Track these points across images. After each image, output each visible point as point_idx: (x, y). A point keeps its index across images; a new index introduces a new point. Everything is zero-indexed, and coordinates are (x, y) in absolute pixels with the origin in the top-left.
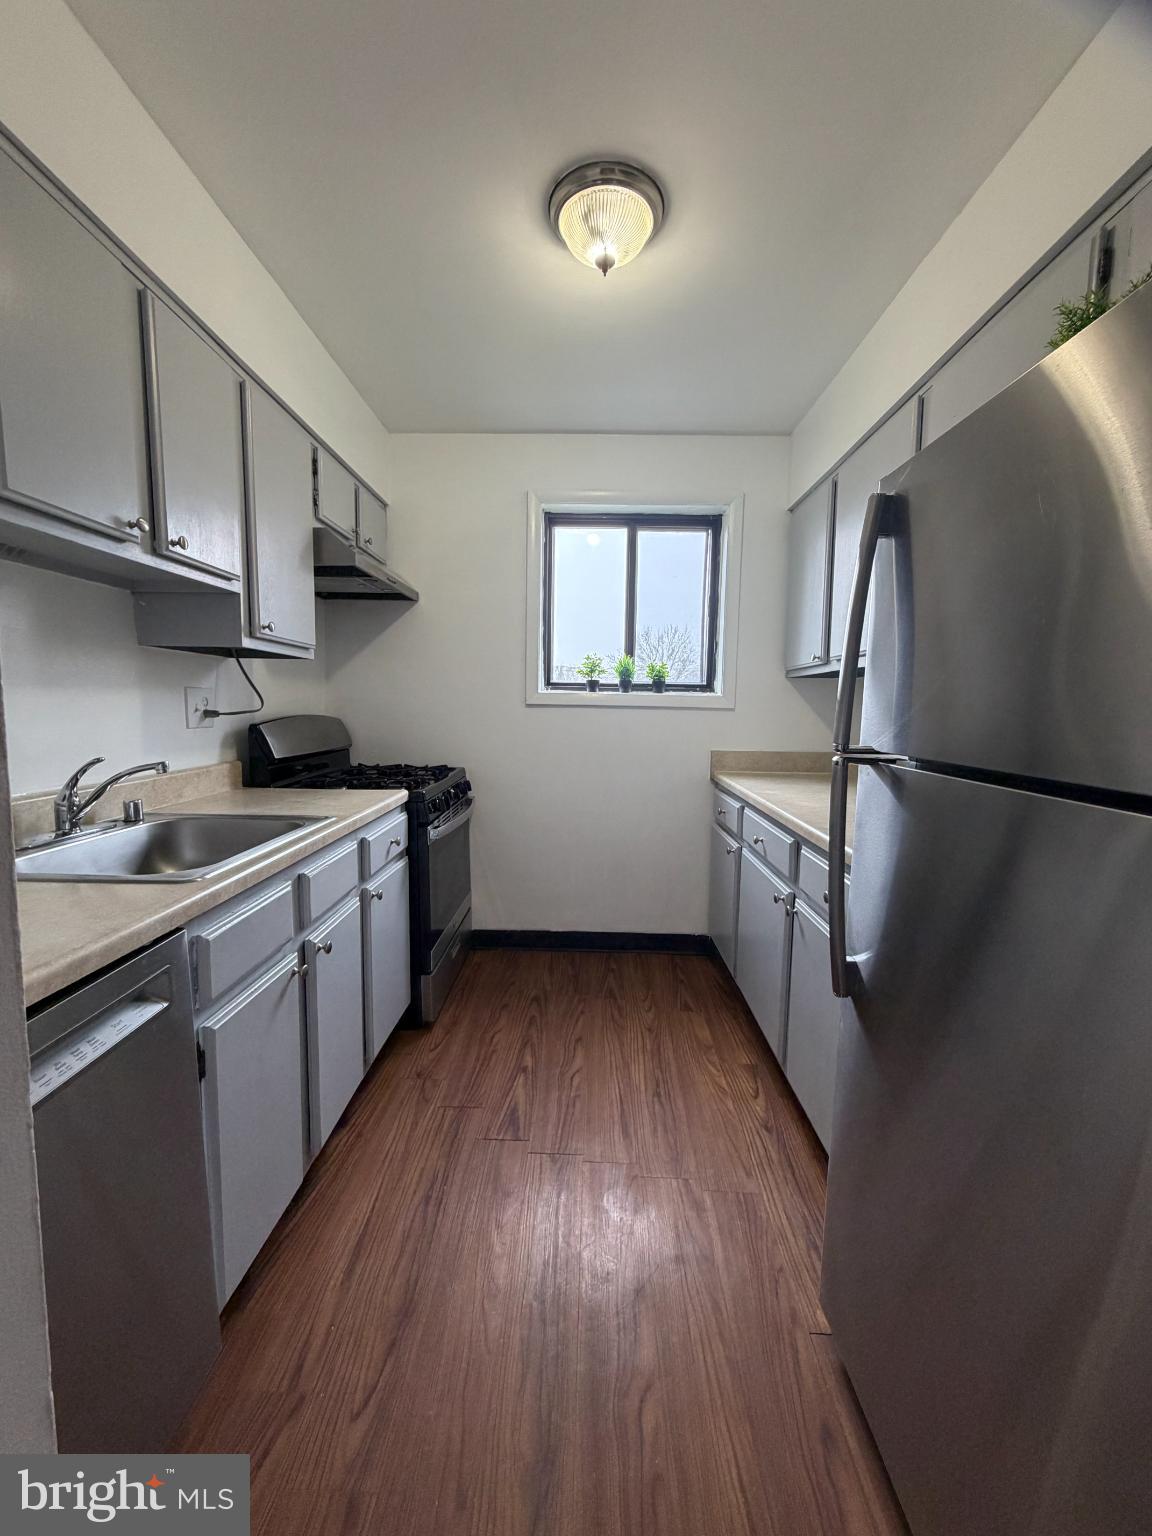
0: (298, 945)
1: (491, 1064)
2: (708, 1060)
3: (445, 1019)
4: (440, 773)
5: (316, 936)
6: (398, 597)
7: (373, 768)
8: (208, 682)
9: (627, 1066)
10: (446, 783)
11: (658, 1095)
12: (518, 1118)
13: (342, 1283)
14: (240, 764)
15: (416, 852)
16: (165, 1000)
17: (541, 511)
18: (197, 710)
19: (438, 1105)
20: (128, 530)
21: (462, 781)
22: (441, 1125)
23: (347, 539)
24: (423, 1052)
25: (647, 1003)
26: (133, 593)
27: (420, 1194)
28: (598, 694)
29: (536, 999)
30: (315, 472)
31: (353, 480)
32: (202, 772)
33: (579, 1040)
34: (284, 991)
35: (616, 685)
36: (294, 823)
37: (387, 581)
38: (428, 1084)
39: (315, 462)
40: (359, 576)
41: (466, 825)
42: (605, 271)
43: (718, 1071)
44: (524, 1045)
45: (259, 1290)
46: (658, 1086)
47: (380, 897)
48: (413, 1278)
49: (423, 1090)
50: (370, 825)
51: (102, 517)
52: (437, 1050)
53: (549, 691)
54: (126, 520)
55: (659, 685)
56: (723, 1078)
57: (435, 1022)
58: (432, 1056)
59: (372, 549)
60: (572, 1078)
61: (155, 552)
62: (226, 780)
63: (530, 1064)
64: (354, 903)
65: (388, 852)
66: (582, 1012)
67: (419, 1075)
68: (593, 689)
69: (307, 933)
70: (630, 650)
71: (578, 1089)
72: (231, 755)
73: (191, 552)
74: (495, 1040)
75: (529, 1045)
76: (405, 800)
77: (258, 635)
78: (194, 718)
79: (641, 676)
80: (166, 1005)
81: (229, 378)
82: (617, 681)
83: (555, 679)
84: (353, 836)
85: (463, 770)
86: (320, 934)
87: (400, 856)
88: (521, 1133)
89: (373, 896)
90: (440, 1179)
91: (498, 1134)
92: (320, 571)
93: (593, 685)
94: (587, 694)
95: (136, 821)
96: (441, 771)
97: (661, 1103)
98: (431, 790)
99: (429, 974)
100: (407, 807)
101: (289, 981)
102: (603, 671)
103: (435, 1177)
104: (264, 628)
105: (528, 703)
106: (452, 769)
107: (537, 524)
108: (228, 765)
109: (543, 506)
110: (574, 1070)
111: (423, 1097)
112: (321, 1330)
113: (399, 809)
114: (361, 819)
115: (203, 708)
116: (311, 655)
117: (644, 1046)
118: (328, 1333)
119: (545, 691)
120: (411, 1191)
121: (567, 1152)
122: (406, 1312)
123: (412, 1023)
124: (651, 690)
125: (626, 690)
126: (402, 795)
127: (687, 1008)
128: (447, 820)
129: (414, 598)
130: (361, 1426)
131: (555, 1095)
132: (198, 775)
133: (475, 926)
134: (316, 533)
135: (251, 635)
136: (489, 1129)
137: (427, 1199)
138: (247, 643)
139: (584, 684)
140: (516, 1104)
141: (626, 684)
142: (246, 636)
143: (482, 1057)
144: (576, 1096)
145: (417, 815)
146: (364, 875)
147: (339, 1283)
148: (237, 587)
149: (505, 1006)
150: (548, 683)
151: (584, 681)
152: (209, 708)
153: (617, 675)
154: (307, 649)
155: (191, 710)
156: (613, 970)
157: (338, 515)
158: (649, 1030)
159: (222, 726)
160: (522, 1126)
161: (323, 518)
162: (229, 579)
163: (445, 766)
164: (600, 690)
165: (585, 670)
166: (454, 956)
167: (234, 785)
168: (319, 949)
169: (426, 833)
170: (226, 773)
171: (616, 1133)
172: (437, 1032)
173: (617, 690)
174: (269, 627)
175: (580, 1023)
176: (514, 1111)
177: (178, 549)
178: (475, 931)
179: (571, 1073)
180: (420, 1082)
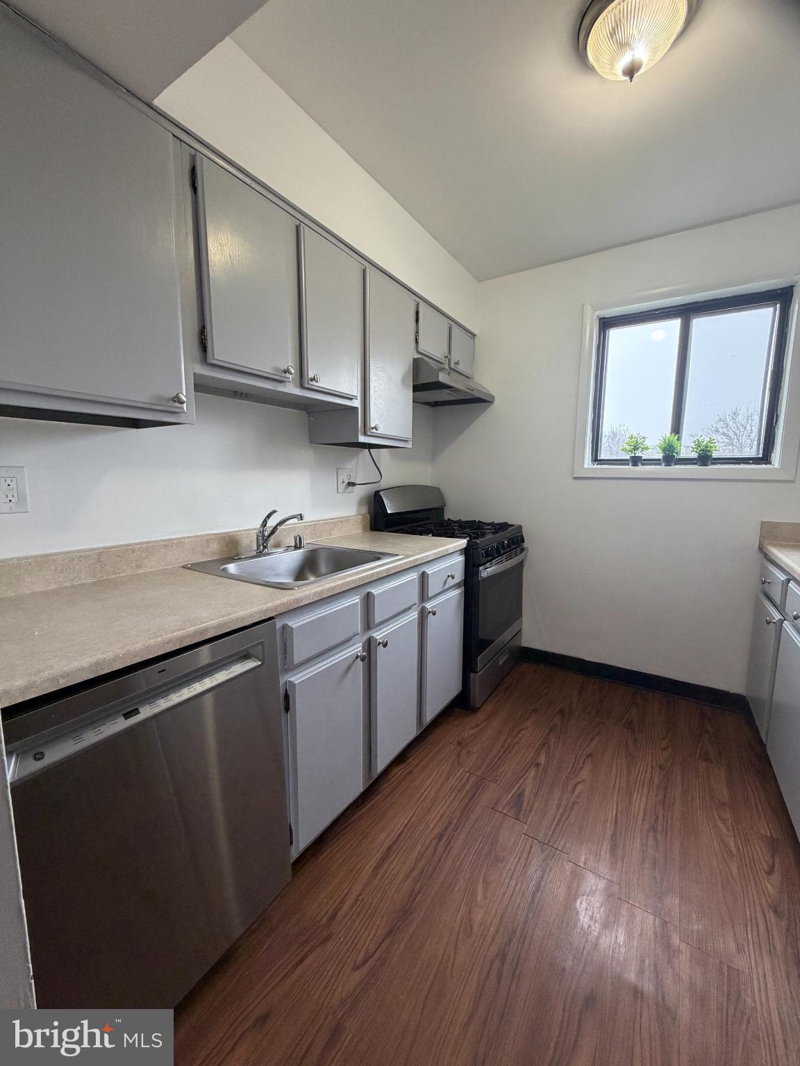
0: (365, 638)
1: (514, 751)
2: (718, 815)
3: (489, 707)
4: (499, 529)
5: (379, 635)
6: (478, 401)
7: (456, 522)
8: (351, 465)
9: (630, 795)
10: (503, 536)
11: (655, 830)
12: (522, 802)
13: (374, 870)
14: (368, 515)
15: (470, 584)
16: (260, 660)
17: (595, 317)
18: (343, 482)
19: (466, 770)
20: (284, 375)
21: (519, 534)
22: (464, 786)
23: (441, 363)
24: (465, 728)
25: (664, 743)
26: (308, 413)
27: (436, 831)
28: (640, 468)
29: (562, 712)
30: (417, 320)
31: (446, 320)
32: (344, 520)
33: (590, 755)
34: (349, 668)
35: (659, 460)
36: (376, 557)
37: (467, 390)
38: (465, 751)
39: (417, 313)
40: (445, 388)
41: (521, 564)
42: (631, 77)
43: (729, 830)
44: (543, 745)
45: (329, 850)
46: (656, 821)
47: (434, 614)
48: (416, 890)
49: (458, 755)
50: (431, 563)
51: (267, 368)
52: (477, 728)
53: (596, 466)
54: (283, 369)
55: (704, 458)
56: (732, 839)
57: (479, 708)
58: (473, 731)
59: (460, 368)
60: (575, 786)
61: (302, 386)
62: (360, 526)
63: (543, 762)
64: (414, 615)
65: (445, 582)
66: (599, 733)
67: (459, 744)
68: (635, 464)
69: (371, 632)
70: (677, 428)
71: (579, 796)
72: (364, 510)
73: (323, 383)
74: (520, 735)
75: (547, 746)
76: (464, 546)
77: (369, 434)
78: (342, 487)
79: (686, 449)
80: (259, 663)
81: (354, 267)
82: (660, 456)
83: (603, 455)
84: (417, 569)
85: (520, 527)
86: (381, 634)
87: (458, 586)
88: (521, 816)
89: (430, 612)
90: (453, 825)
91: (504, 808)
92: (416, 388)
93: (636, 461)
94: (630, 467)
95: (300, 548)
96: (503, 526)
97: (655, 837)
98: (489, 539)
99: (477, 673)
100: (467, 552)
101: (354, 661)
102: (647, 448)
103: (450, 823)
104: (373, 428)
105: (575, 476)
106: (512, 526)
107: (592, 328)
108: (360, 517)
109: (598, 313)
110: (578, 779)
111: (458, 761)
112: (353, 896)
113: (459, 552)
114: (422, 558)
115: (347, 481)
116: (409, 445)
117: (651, 779)
118: (357, 900)
119: (593, 467)
120: (432, 826)
121: (555, 846)
122: (405, 913)
123: (461, 705)
124: (696, 464)
125: (668, 464)
126: (462, 543)
127: (707, 759)
128: (501, 562)
129: (490, 400)
130: (358, 976)
131: (557, 794)
132: (342, 522)
133: (524, 644)
134: (416, 363)
135: (365, 434)
136: (497, 803)
137: (441, 836)
138: (362, 439)
139: (627, 460)
140: (524, 790)
141: (670, 458)
142: (362, 435)
143: (507, 744)
144: (575, 802)
145: (472, 560)
146: (423, 596)
147: (371, 870)
148: (357, 403)
149: (535, 711)
150: (596, 459)
151: (628, 457)
152: (352, 481)
153: (660, 451)
154: (407, 441)
155: (340, 481)
156: (637, 705)
157: (434, 347)
158: (660, 767)
159: (359, 492)
160: (523, 809)
161: (423, 352)
162: (351, 399)
163: (507, 523)
164: (643, 464)
165: (628, 448)
166: (500, 664)
167: (364, 529)
168: (379, 644)
169: (478, 572)
170: (359, 521)
171: (604, 848)
172: (481, 716)
173: (660, 464)
174: (375, 428)
175: (594, 743)
176: (520, 796)
177: (314, 383)
178: (524, 647)
179: (575, 782)
180: (459, 748)
